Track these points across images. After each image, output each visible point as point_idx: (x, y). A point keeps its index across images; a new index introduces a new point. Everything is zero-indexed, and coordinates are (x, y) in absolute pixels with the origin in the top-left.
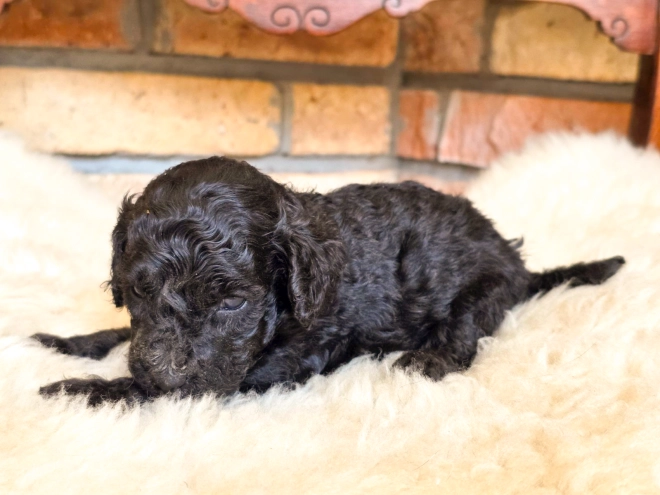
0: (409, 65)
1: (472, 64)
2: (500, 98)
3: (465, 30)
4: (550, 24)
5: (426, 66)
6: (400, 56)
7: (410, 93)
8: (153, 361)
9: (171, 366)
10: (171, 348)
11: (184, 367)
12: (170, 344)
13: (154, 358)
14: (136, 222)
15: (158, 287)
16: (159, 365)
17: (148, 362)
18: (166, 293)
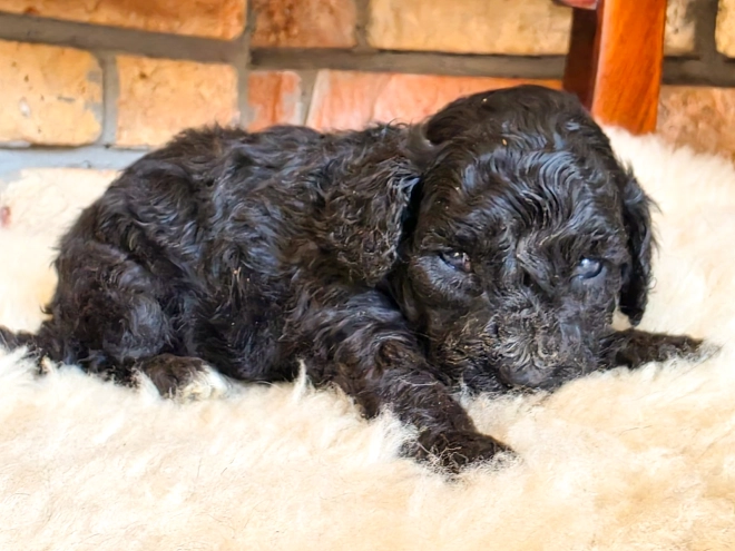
1: (345, 36)
8: (509, 352)
9: (537, 354)
10: (534, 331)
11: (555, 355)
12: (531, 324)
13: (510, 347)
14: (484, 158)
15: (513, 247)
16: (519, 357)
17: (501, 355)
18: (522, 253)
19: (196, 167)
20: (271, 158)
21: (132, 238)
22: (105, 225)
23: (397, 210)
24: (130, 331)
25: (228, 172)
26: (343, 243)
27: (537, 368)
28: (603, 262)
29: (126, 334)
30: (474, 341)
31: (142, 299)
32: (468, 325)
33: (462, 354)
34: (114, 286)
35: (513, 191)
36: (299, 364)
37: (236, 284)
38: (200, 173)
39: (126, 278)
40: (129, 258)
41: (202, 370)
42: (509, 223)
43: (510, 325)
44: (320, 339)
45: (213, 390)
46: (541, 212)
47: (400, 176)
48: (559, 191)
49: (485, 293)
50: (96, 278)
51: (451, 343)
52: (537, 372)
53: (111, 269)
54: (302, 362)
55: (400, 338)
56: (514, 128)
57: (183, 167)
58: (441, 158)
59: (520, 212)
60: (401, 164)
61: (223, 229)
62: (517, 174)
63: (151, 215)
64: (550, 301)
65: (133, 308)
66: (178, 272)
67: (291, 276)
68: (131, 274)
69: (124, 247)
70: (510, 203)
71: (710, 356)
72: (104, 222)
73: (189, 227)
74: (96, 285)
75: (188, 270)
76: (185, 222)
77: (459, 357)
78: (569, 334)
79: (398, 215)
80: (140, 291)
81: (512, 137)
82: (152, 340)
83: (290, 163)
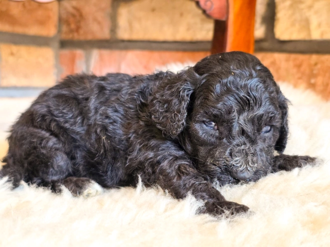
0: (64, 36)
1: (105, 34)
2: (123, 53)
3: (100, 16)
4: (153, 10)
5: (76, 37)
6: (59, 31)
7: (66, 52)
8: (237, 164)
9: (249, 165)
10: (247, 154)
11: (256, 165)
12: (246, 152)
13: (237, 162)
14: (225, 81)
15: (237, 119)
16: (241, 166)
17: (233, 165)
18: (242, 121)
19: (79, 92)
20: (115, 87)
21: (53, 125)
22: (39, 120)
23: (184, 105)
24: (53, 168)
25: (96, 94)
26: (159, 120)
27: (249, 170)
28: (272, 126)
29: (51, 169)
30: (221, 159)
31: (58, 153)
32: (217, 153)
33: (215, 165)
34: (44, 148)
35: (238, 94)
36: (138, 177)
37: (104, 144)
38: (82, 95)
39: (51, 144)
40: (51, 135)
41: (91, 183)
42: (236, 108)
43: (237, 152)
44: (149, 164)
45: (97, 191)
46: (249, 103)
47: (185, 89)
48: (256, 95)
49: (224, 139)
50: (35, 145)
51: (209, 161)
52: (249, 172)
53: (42, 140)
54: (139, 176)
55: (186, 163)
56: (235, 68)
57: (73, 93)
58: (204, 81)
59: (240, 103)
60: (185, 84)
61: (95, 119)
62: (239, 87)
63: (61, 115)
64: (253, 142)
65: (54, 158)
66: (75, 140)
67: (130, 138)
68: (52, 142)
69: (48, 130)
70: (236, 99)
71: (320, 164)
72: (38, 119)
73: (79, 119)
74: (35, 148)
75: (79, 139)
76: (77, 117)
77: (214, 167)
78: (261, 156)
79: (185, 106)
80: (57, 149)
81: (235, 71)
82: (63, 171)
83: (124, 89)
